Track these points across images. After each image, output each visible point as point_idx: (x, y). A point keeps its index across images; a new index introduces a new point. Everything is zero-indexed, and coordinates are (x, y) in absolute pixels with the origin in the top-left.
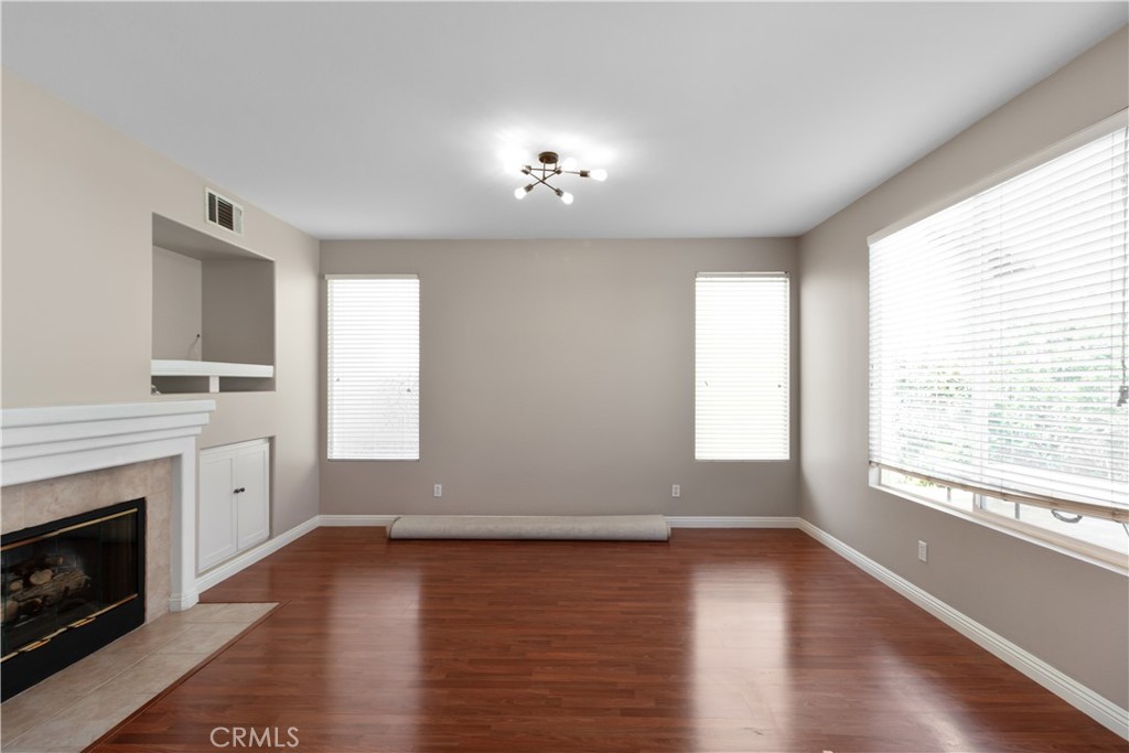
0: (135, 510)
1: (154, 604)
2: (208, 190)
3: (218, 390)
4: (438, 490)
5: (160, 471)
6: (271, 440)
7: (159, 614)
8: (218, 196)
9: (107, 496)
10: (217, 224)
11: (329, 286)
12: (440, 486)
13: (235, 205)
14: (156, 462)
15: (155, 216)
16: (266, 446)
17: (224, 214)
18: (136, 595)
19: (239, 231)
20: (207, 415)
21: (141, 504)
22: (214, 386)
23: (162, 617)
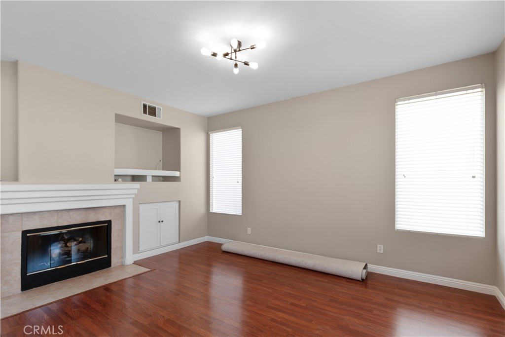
0: (107, 224)
1: (114, 260)
2: (143, 102)
3: (151, 181)
4: (249, 230)
5: (118, 211)
6: (179, 201)
7: (118, 265)
8: (148, 104)
9: (93, 218)
10: (147, 115)
11: (211, 136)
12: (250, 229)
13: (157, 107)
14: (116, 207)
15: (116, 115)
16: (178, 204)
17: (152, 111)
18: (107, 256)
19: (160, 117)
20: (137, 190)
21: (109, 222)
22: (149, 179)
23: (119, 266)
